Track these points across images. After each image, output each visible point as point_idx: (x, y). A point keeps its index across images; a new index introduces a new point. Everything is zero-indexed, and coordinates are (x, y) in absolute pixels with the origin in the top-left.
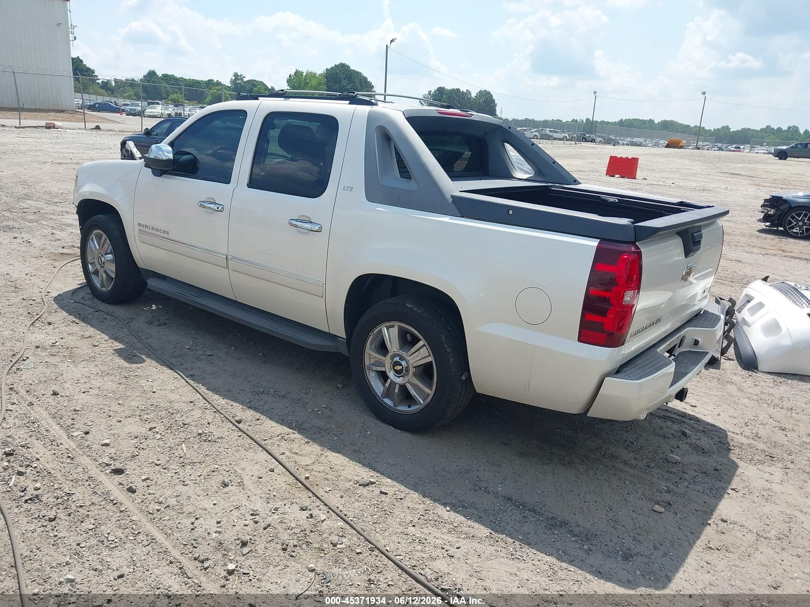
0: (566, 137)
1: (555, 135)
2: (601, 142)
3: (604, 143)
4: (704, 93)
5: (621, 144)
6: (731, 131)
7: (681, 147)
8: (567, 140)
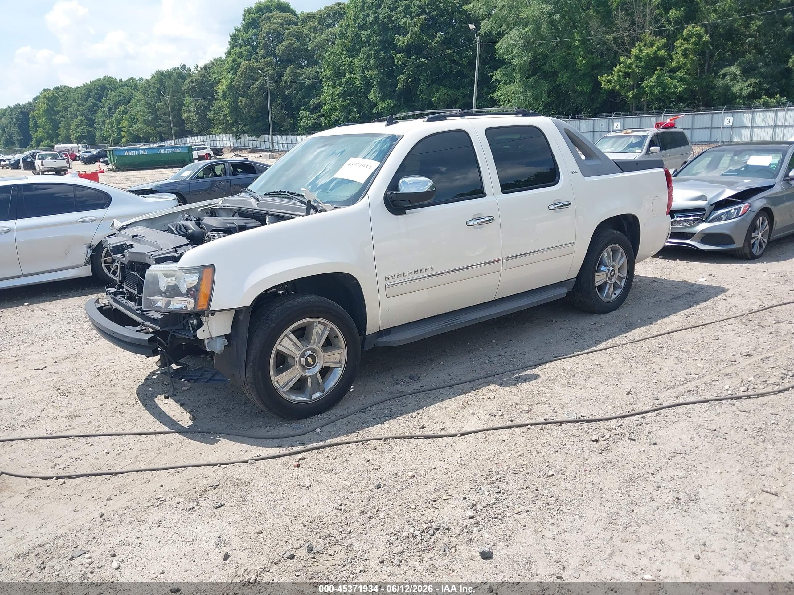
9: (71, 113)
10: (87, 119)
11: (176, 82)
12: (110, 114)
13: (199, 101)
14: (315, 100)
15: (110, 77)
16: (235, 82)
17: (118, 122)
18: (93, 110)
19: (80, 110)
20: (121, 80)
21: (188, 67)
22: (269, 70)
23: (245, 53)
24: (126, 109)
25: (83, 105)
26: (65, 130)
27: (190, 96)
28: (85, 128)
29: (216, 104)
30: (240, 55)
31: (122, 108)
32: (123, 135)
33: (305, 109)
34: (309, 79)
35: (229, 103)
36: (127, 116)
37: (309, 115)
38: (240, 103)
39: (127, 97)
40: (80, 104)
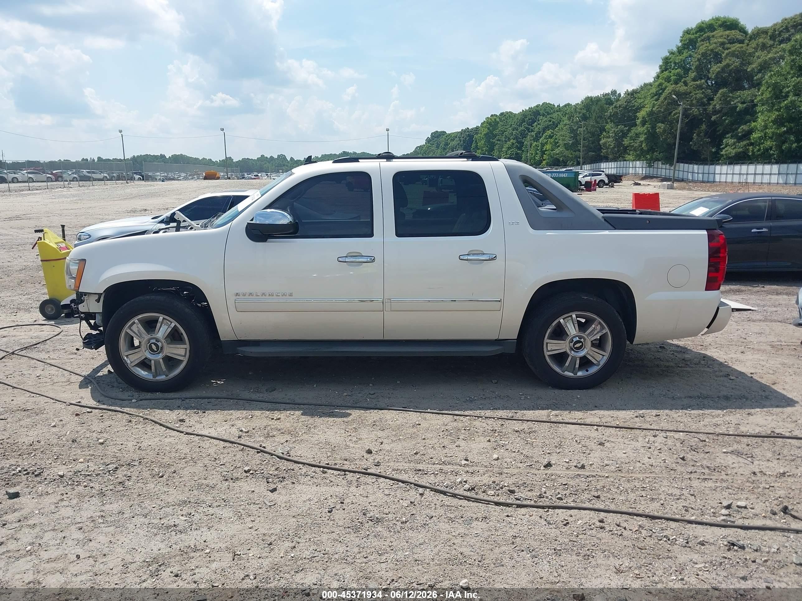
0: (106, 177)
1: (94, 176)
2: (139, 179)
3: (143, 180)
4: (223, 130)
5: (158, 179)
6: (234, 161)
7: (218, 178)
8: (108, 180)
9: (506, 137)
10: (518, 142)
11: (602, 107)
12: (536, 139)
13: (619, 127)
14: (744, 127)
15: (549, 103)
16: (656, 107)
17: (543, 145)
18: (524, 135)
19: (514, 133)
20: (559, 106)
21: (618, 93)
22: (696, 94)
23: (673, 78)
24: (553, 133)
25: (517, 130)
26: (498, 152)
27: (611, 121)
28: (514, 150)
29: (634, 131)
30: (668, 80)
31: (549, 132)
32: (544, 158)
33: (732, 137)
34: (743, 103)
35: (647, 129)
36: (552, 140)
37: (734, 144)
38: (658, 130)
39: (556, 122)
40: (515, 128)
